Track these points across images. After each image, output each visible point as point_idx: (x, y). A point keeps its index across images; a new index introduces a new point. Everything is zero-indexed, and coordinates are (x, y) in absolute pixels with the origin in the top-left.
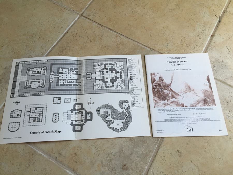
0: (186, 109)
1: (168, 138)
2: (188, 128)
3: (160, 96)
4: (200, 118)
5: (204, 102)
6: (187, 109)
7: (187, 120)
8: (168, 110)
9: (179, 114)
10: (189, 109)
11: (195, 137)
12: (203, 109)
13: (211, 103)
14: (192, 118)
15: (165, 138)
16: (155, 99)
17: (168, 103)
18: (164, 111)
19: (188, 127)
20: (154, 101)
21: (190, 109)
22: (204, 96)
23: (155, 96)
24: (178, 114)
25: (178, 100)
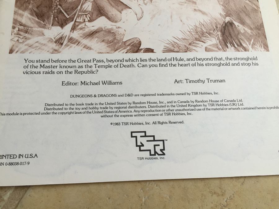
0: (143, 63)
1: (45, 192)
2: (144, 140)
3: (45, 10)
4: (199, 98)
5: (223, 34)
6: (150, 60)
7: (147, 105)
8: (68, 64)
9: (115, 83)
10: (157, 63)
11: (171, 183)
12: (218, 62)
13: (249, 40)
14: (165, 99)
15: (30, 192)
16: (19, 19)
17: (76, 35)
18: (50, 70)
19: (145, 136)
20: (14, 28)
21: (162, 63)
22: (224, 14)
23: (25, 9)
24: (110, 83)
25: (118, 24)
